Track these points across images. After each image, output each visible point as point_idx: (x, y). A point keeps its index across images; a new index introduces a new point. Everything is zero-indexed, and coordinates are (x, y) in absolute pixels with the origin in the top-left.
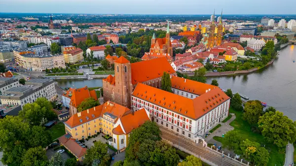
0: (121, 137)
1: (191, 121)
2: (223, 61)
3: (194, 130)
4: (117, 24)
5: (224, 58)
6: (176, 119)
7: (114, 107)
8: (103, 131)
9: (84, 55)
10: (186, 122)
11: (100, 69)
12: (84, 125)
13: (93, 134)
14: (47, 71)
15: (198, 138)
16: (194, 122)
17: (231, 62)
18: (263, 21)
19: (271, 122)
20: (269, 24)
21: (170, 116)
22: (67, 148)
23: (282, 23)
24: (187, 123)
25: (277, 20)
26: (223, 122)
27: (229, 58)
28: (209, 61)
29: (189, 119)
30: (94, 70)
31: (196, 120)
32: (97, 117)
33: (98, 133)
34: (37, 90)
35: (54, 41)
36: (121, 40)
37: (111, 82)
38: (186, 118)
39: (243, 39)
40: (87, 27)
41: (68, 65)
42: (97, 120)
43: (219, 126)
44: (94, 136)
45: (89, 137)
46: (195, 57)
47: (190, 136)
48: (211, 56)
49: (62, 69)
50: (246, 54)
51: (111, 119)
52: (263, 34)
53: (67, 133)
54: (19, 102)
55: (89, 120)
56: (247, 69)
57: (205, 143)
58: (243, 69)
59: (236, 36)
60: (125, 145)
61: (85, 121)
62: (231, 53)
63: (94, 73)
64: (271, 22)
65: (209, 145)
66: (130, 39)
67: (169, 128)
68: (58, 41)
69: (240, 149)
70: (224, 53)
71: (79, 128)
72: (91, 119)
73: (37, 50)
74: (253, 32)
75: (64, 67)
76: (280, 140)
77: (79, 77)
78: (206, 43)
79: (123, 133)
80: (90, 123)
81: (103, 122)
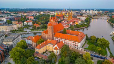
0: (57, 51)
2: (75, 25)
3: (79, 46)
4: (29, 12)
6: (72, 43)
7: (51, 41)
8: (48, 50)
11: (33, 29)
12: (42, 48)
14: (11, 31)
15: (80, 49)
17: (78, 25)
18: (81, 11)
19: (102, 41)
20: (84, 12)
21: (70, 43)
23: (88, 11)
24: (77, 44)
25: (86, 10)
26: (85, 43)
27: (77, 23)
28: (71, 24)
30: (30, 30)
31: (80, 43)
32: (46, 45)
33: (46, 51)
34: (17, 38)
35: (7, 19)
36: (34, 18)
39: (78, 17)
40: (17, 13)
43: (84, 45)
44: (45, 52)
45: (44, 53)
46: (66, 24)
47: (78, 48)
48: (71, 23)
49: (17, 30)
50: (81, 22)
51: (51, 45)
52: (84, 15)
53: (36, 52)
54: (12, 43)
55: (44, 46)
56: (84, 27)
57: (83, 50)
58: (82, 27)
59: (76, 16)
60: (59, 53)
61: (43, 47)
62: (77, 22)
63: (30, 31)
64: (84, 11)
65: (85, 51)
66: (38, 18)
68: (8, 19)
69: (96, 50)
70: (75, 22)
71: (41, 49)
74: (80, 15)
75: (18, 29)
76: (105, 46)
77: (25, 33)
78: (67, 19)
79: (58, 49)
80: (44, 47)
81: (48, 47)
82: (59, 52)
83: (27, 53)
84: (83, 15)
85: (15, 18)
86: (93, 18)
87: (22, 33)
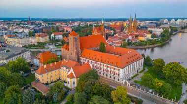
0: (73, 80)
1: (119, 70)
2: (138, 40)
3: (121, 76)
5: (138, 39)
6: (109, 69)
8: (61, 78)
9: (50, 38)
10: (116, 71)
11: (60, 45)
12: (49, 73)
13: (54, 80)
14: (25, 47)
15: (124, 81)
16: (121, 70)
17: (143, 41)
18: (161, 20)
20: (165, 22)
21: (105, 68)
22: (36, 88)
23: (173, 21)
25: (169, 20)
26: (140, 72)
27: (142, 38)
28: (129, 40)
29: (118, 68)
30: (55, 46)
31: (122, 68)
33: (58, 80)
35: (30, 31)
37: (66, 49)
38: (116, 68)
39: (149, 29)
40: (52, 24)
41: (39, 43)
42: (57, 70)
43: (137, 75)
45: (52, 82)
46: (120, 38)
47: (118, 80)
48: (130, 38)
49: (35, 45)
50: (152, 37)
51: (66, 69)
53: (36, 79)
54: (5, 61)
56: (153, 44)
57: (129, 84)
58: (150, 45)
59: (145, 27)
60: (76, 85)
61: (49, 71)
62: (142, 36)
65: (131, 85)
66: (79, 30)
67: (105, 76)
68: (33, 30)
69: (152, 84)
70: (138, 36)
71: (45, 75)
72: (53, 70)
73: (19, 35)
74: (155, 25)
75: (37, 44)
76: (178, 80)
77: (46, 50)
78: (127, 31)
79: (74, 77)
80: (53, 72)
81: (61, 72)
82: (76, 83)
83: (14, 80)
84: (161, 27)
85: (44, 30)
86: (180, 32)
87: (41, 50)
